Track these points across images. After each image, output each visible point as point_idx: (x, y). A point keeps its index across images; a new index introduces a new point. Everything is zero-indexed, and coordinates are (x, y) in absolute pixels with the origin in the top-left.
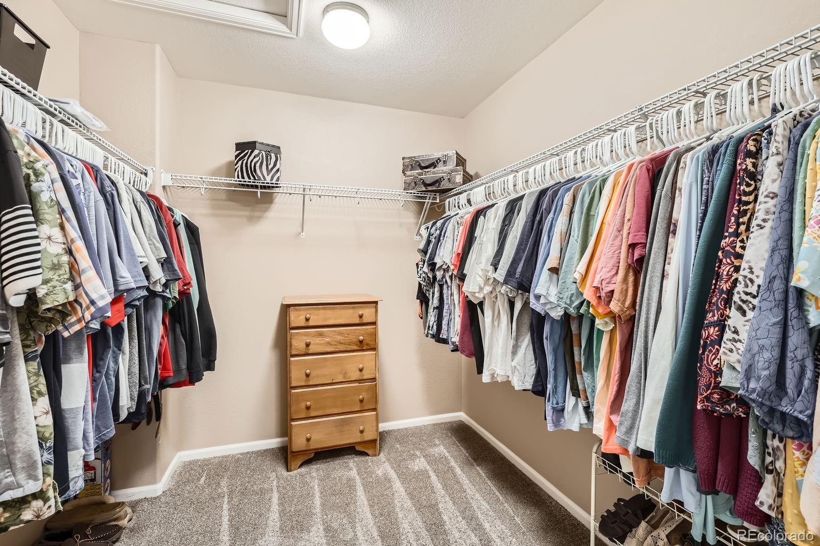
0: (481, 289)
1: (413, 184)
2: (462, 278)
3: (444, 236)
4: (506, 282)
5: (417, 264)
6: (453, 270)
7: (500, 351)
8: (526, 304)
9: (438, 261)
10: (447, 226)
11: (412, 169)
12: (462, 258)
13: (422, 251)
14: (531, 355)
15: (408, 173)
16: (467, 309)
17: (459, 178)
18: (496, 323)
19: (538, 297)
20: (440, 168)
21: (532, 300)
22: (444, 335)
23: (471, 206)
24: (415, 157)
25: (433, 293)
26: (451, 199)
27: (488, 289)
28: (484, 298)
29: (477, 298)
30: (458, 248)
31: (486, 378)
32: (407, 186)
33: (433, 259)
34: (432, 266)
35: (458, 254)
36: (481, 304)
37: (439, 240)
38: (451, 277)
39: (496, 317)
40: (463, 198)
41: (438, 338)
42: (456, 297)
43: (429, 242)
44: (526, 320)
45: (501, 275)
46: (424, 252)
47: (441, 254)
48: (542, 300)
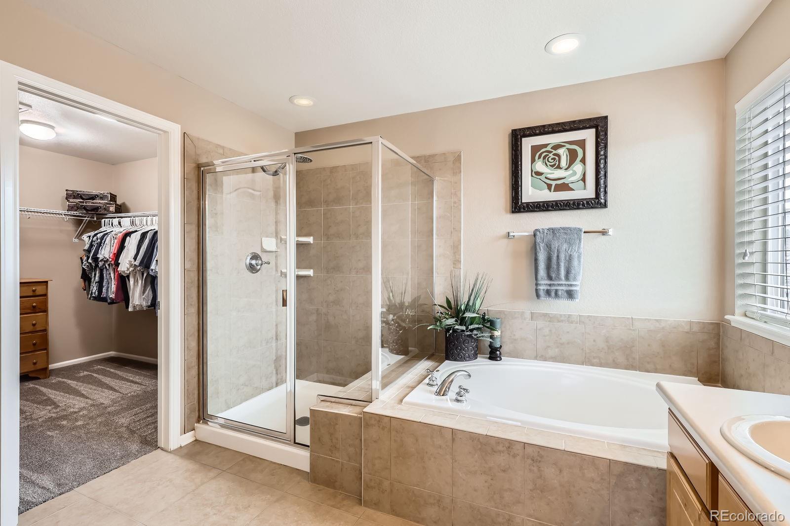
0: (128, 269)
1: (76, 208)
2: (117, 264)
3: (104, 243)
4: (140, 265)
5: (81, 258)
6: (111, 261)
7: (138, 295)
8: (148, 274)
9: (100, 256)
10: (106, 238)
11: (75, 198)
12: (117, 255)
13: (87, 250)
14: (151, 293)
15: (71, 200)
16: (120, 280)
17: (112, 209)
18: (136, 284)
19: (152, 270)
20: (97, 201)
21: (150, 272)
22: (104, 295)
23: (121, 227)
24: (77, 191)
25: (95, 274)
26: (106, 220)
27: (131, 269)
28: (130, 273)
29: (126, 273)
30: (114, 249)
31: (130, 309)
32: (70, 208)
33: (97, 255)
34: (96, 259)
35: (114, 254)
36: (128, 277)
37: (100, 245)
38: (109, 265)
39: (136, 281)
40: (116, 221)
41: (99, 298)
42: (112, 275)
43: (91, 246)
44: (149, 280)
45: (137, 263)
46: (89, 251)
47: (103, 253)
48: (154, 271)
